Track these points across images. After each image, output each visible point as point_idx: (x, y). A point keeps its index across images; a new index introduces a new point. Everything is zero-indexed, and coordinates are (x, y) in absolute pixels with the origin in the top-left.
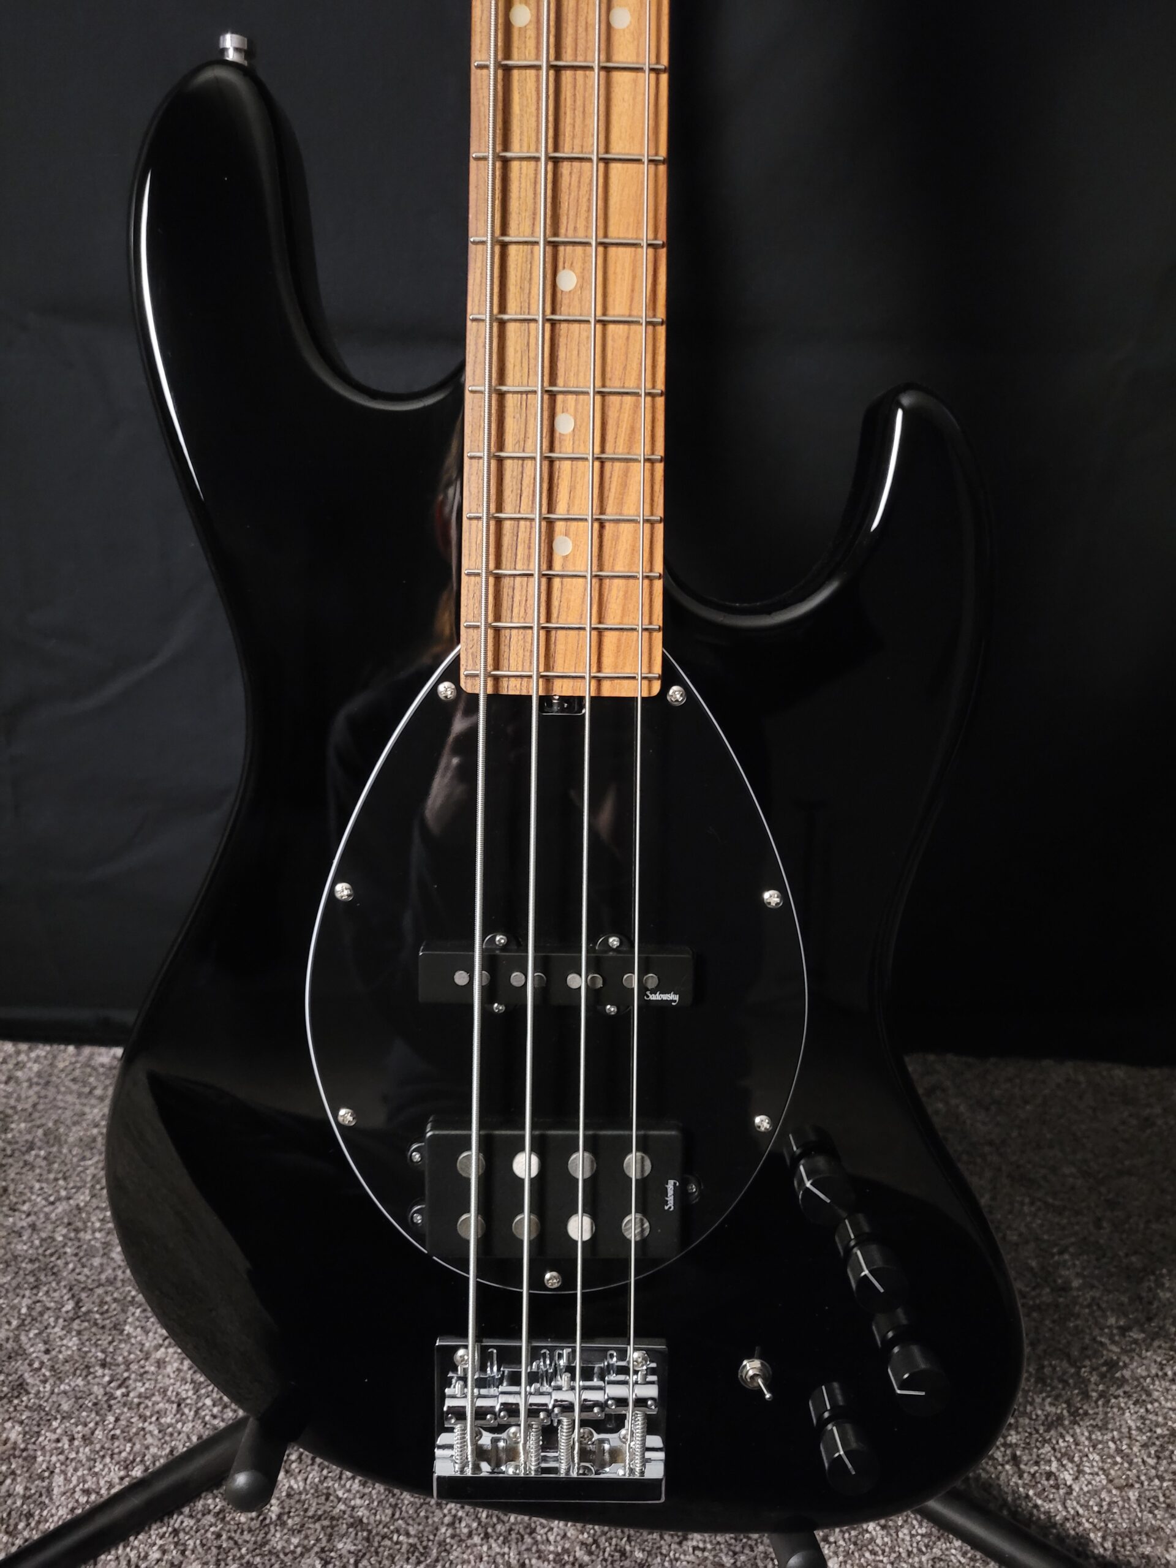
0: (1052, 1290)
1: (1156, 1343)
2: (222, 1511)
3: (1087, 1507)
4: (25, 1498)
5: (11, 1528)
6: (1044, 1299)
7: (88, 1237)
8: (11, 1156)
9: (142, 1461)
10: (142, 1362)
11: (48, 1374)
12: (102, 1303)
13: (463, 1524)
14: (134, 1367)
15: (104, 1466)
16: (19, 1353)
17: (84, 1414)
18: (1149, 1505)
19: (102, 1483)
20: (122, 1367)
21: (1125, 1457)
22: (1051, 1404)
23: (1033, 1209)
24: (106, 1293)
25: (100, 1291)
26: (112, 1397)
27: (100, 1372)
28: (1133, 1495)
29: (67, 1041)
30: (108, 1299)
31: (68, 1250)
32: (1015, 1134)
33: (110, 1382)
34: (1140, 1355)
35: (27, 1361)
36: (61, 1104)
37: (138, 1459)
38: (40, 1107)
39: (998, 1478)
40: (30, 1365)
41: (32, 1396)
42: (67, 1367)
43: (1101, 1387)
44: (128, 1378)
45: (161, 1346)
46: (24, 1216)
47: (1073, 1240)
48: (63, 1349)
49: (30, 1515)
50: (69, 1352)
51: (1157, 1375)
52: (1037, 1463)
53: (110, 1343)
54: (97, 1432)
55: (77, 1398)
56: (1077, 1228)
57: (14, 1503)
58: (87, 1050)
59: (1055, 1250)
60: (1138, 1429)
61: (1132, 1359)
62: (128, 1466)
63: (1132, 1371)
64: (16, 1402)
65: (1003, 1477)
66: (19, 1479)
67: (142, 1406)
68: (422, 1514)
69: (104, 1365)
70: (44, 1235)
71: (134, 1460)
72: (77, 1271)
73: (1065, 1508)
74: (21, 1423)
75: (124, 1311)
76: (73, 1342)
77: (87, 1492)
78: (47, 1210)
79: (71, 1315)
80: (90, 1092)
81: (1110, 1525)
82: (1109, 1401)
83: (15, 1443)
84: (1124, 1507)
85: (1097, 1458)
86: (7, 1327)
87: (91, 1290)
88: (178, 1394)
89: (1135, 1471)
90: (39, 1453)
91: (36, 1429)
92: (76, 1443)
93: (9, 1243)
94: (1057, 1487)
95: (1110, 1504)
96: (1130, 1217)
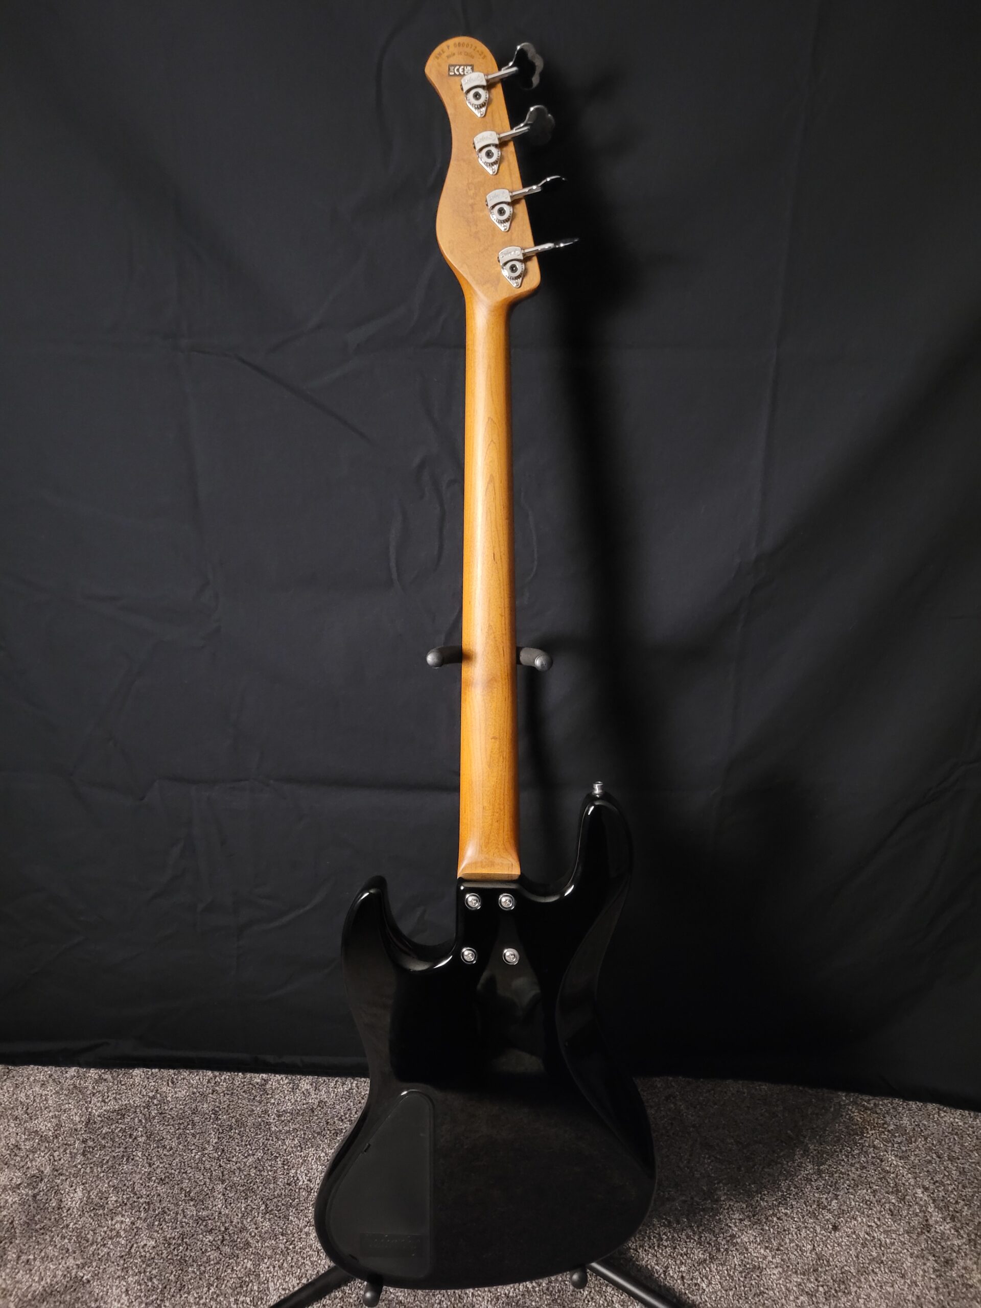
1: (755, 1227)
2: (342, 1297)
3: (710, 1298)
4: (259, 1292)
5: (255, 1304)
6: (707, 1205)
7: (265, 1174)
8: (222, 1133)
9: (306, 1276)
10: (299, 1233)
11: (259, 1238)
12: (277, 1206)
13: (444, 1303)
14: (296, 1235)
15: (290, 1278)
16: (243, 1229)
17: (278, 1256)
18: (737, 1297)
19: (290, 1286)
20: (291, 1235)
21: (732, 1277)
22: (702, 1254)
23: (709, 1161)
24: (278, 1201)
25: (275, 1200)
26: (288, 1249)
27: (281, 1238)
28: (731, 1293)
29: (238, 1070)
30: (280, 1204)
31: (258, 1180)
32: (706, 1121)
33: (286, 1242)
34: (746, 1232)
36: (241, 1105)
37: (304, 1276)
38: (231, 1107)
39: (674, 1286)
40: (250, 1234)
41: (253, 1248)
42: (266, 1235)
43: (726, 1246)
44: (294, 1240)
45: (306, 1226)
46: (234, 1164)
47: (726, 1176)
49: (262, 1299)
50: (267, 1229)
51: (753, 1241)
52: (692, 1280)
53: (284, 1224)
54: (284, 1264)
55: (274, 1250)
56: (729, 1170)
57: (255, 1293)
58: (248, 1075)
59: (716, 1182)
60: (739, 1265)
61: (742, 1234)
62: (300, 1278)
63: (741, 1240)
64: (247, 1251)
65: (676, 1286)
66: (255, 1284)
67: (302, 1253)
68: (427, 1299)
69: (282, 1235)
70: (245, 1173)
71: (302, 1276)
72: (264, 1190)
73: (701, 1298)
74: (251, 1260)
75: (288, 1210)
76: (267, 1224)
77: (284, 1289)
79: (264, 1211)
80: (254, 1099)
81: (719, 1306)
84: (726, 1298)
85: (718, 1277)
86: (237, 1217)
87: (271, 1200)
88: (317, 1248)
89: (734, 1283)
90: (261, 1273)
91: (258, 1262)
92: (276, 1269)
93: (230, 1177)
94: (698, 1290)
95: (720, 1298)
96: (755, 1165)
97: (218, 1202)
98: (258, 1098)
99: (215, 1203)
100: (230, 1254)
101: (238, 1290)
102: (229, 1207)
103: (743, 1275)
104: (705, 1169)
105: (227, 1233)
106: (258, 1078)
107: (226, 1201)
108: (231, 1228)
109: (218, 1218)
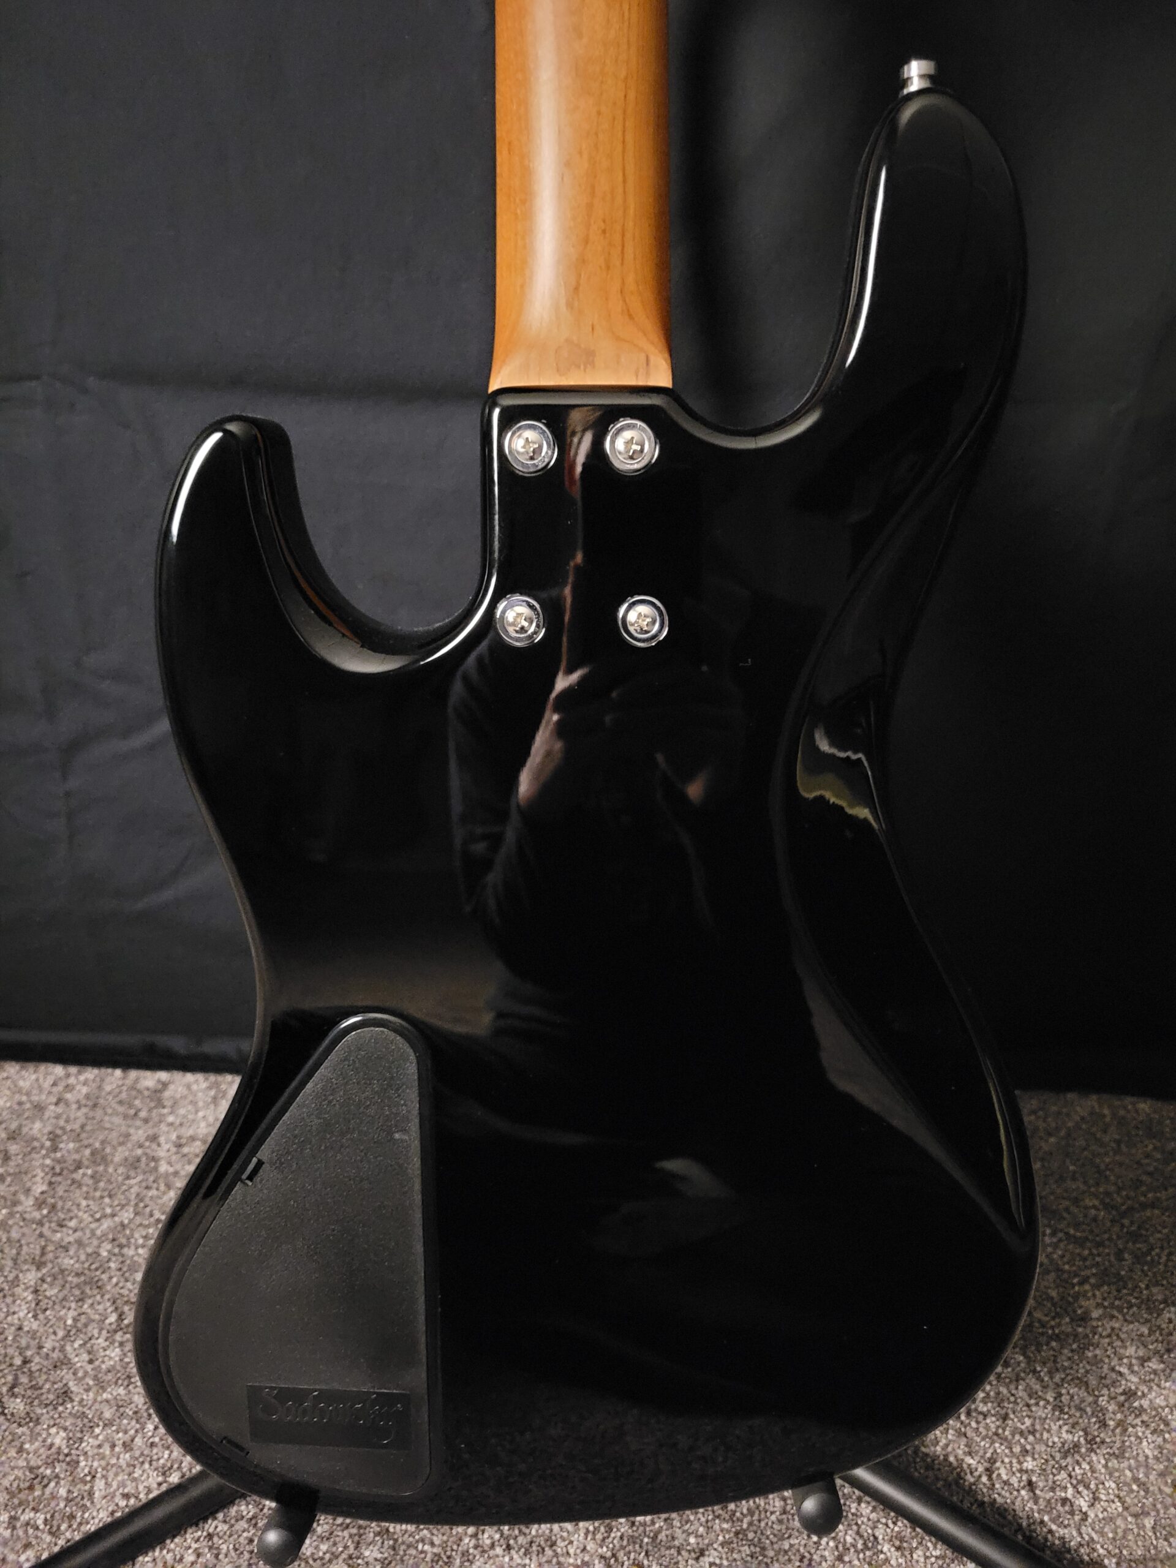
0: (1072, 1320)
2: (254, 1517)
3: (1102, 1534)
4: (68, 1500)
5: (54, 1529)
6: (1063, 1328)
8: (60, 1174)
9: (179, 1468)
11: (91, 1383)
13: (486, 1535)
15: (143, 1471)
16: (63, 1362)
17: (125, 1421)
18: (1164, 1532)
19: (141, 1488)
21: (1141, 1484)
22: (1067, 1431)
28: (1148, 1522)
29: (114, 1065)
31: (112, 1265)
34: (1159, 1386)
35: (72, 1371)
36: (107, 1125)
37: (176, 1466)
38: (88, 1128)
39: (1013, 1503)
40: (74, 1374)
41: (75, 1403)
42: (110, 1376)
43: (1119, 1416)
46: (71, 1232)
47: (1094, 1271)
48: (106, 1359)
49: (72, 1517)
50: (112, 1363)
52: (1053, 1489)
54: (137, 1440)
55: (119, 1407)
56: (1098, 1259)
57: (58, 1505)
58: (133, 1074)
59: (1075, 1281)
60: (1157, 1458)
61: (1150, 1389)
63: (1151, 1401)
64: (61, 1408)
65: (1018, 1502)
66: (62, 1482)
70: (89, 1250)
72: (121, 1285)
73: (1080, 1534)
74: (65, 1429)
76: (115, 1353)
77: (126, 1496)
78: (93, 1226)
79: (114, 1327)
80: (136, 1114)
81: (1125, 1552)
82: (1126, 1430)
83: (59, 1448)
84: (1139, 1535)
85: (1113, 1485)
86: (53, 1337)
89: (1151, 1499)
90: (82, 1458)
91: (79, 1435)
92: (117, 1449)
93: (56, 1258)
94: (1072, 1513)
95: (1125, 1531)
96: (1152, 1249)
97: (20, 1306)
98: (143, 1114)
99: (15, 1308)
100: (23, 1415)
101: (22, 1496)
102: (41, 1317)
103: (1169, 1481)
104: (1047, 1256)
105: (25, 1370)
106: (149, 1079)
107: (37, 1304)
108: (37, 1359)
109: (14, 1339)
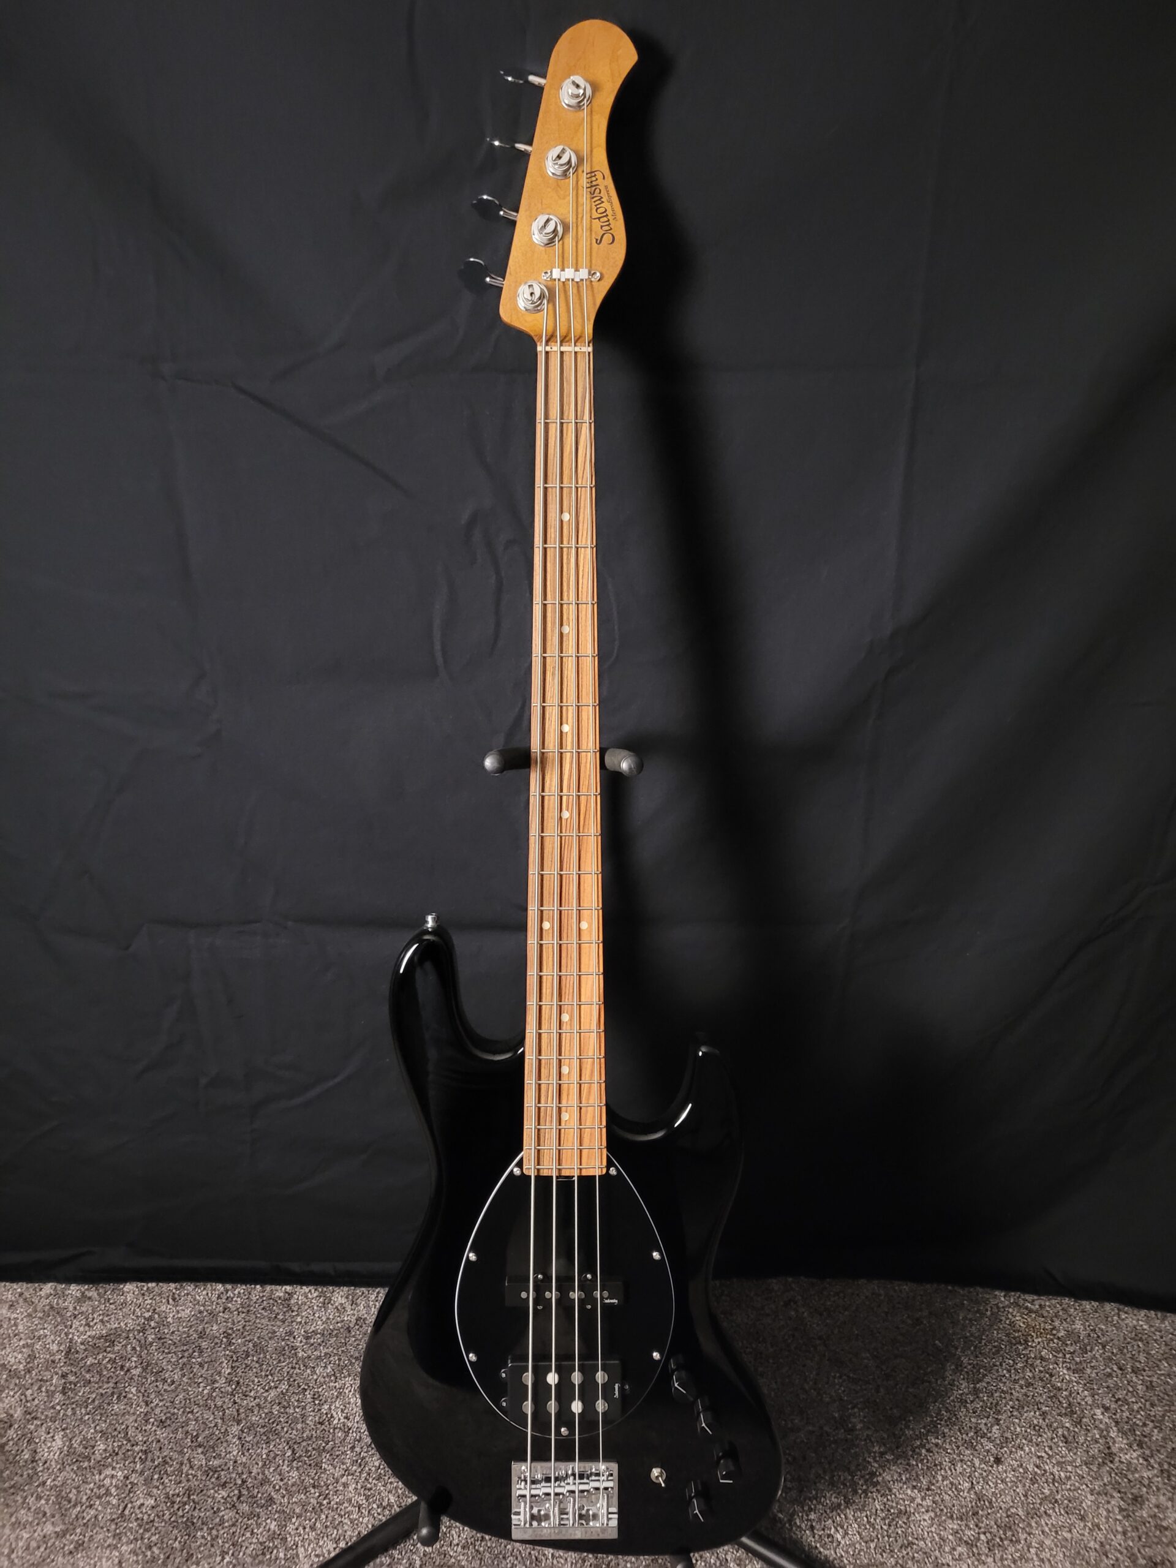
0: (845, 1431)
1: (899, 1462)
3: (847, 1552)
4: (286, 1560)
6: (840, 1436)
7: (292, 1411)
8: (237, 1361)
9: (344, 1539)
10: (335, 1485)
11: (284, 1492)
12: (307, 1451)
14: (330, 1487)
15: (324, 1542)
16: (265, 1481)
17: (308, 1514)
18: (880, 1550)
19: (324, 1551)
20: (325, 1487)
21: (873, 1526)
22: (835, 1497)
23: (841, 1381)
24: (308, 1445)
25: (304, 1444)
26: (321, 1504)
27: (313, 1491)
28: (872, 1545)
29: (255, 1282)
30: (310, 1448)
31: (282, 1420)
32: (836, 1331)
33: (319, 1496)
34: (889, 1469)
35: (272, 1486)
36: (259, 1326)
37: (342, 1538)
38: (248, 1328)
39: (802, 1538)
40: (274, 1487)
41: (278, 1505)
42: (294, 1488)
43: (864, 1487)
44: (328, 1494)
45: (344, 1475)
46: (252, 1400)
47: (862, 1400)
48: (290, 1478)
50: (294, 1480)
51: (897, 1480)
52: (823, 1530)
53: (316, 1474)
54: (317, 1524)
55: (303, 1506)
56: (865, 1392)
57: (280, 1562)
58: (268, 1288)
59: (849, 1407)
60: (882, 1510)
61: (884, 1471)
62: (337, 1542)
63: (883, 1478)
64: (270, 1508)
65: (804, 1537)
66: (280, 1550)
67: (339, 1510)
68: (496, 1563)
69: (314, 1487)
70: (266, 1411)
71: (339, 1539)
72: (290, 1432)
73: (836, 1553)
74: (275, 1520)
75: (320, 1455)
76: (295, 1474)
77: (317, 1556)
78: (264, 1395)
79: (291, 1458)
80: (276, 1317)
81: (858, 1561)
82: (867, 1495)
83: (274, 1531)
84: (867, 1552)
85: (856, 1526)
86: (256, 1466)
87: (299, 1443)
88: (357, 1502)
89: (876, 1533)
90: (288, 1536)
91: (284, 1523)
92: (307, 1530)
93: (248, 1416)
94: (832, 1542)
95: (859, 1551)
96: (897, 1385)
97: (232, 1447)
98: (280, 1317)
99: (229, 1450)
100: (249, 1513)
101: (260, 1558)
102: (247, 1454)
103: (887, 1522)
104: (835, 1391)
105: (245, 1487)
106: (280, 1291)
107: (242, 1447)
108: (250, 1480)
109: (233, 1468)
